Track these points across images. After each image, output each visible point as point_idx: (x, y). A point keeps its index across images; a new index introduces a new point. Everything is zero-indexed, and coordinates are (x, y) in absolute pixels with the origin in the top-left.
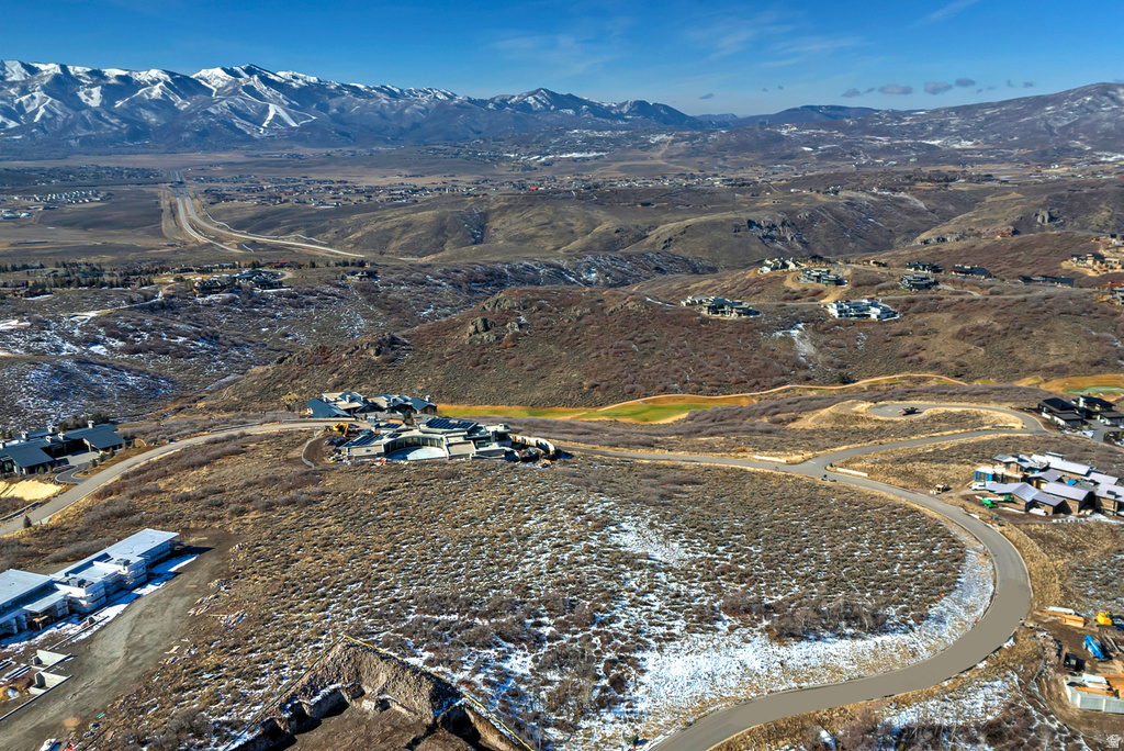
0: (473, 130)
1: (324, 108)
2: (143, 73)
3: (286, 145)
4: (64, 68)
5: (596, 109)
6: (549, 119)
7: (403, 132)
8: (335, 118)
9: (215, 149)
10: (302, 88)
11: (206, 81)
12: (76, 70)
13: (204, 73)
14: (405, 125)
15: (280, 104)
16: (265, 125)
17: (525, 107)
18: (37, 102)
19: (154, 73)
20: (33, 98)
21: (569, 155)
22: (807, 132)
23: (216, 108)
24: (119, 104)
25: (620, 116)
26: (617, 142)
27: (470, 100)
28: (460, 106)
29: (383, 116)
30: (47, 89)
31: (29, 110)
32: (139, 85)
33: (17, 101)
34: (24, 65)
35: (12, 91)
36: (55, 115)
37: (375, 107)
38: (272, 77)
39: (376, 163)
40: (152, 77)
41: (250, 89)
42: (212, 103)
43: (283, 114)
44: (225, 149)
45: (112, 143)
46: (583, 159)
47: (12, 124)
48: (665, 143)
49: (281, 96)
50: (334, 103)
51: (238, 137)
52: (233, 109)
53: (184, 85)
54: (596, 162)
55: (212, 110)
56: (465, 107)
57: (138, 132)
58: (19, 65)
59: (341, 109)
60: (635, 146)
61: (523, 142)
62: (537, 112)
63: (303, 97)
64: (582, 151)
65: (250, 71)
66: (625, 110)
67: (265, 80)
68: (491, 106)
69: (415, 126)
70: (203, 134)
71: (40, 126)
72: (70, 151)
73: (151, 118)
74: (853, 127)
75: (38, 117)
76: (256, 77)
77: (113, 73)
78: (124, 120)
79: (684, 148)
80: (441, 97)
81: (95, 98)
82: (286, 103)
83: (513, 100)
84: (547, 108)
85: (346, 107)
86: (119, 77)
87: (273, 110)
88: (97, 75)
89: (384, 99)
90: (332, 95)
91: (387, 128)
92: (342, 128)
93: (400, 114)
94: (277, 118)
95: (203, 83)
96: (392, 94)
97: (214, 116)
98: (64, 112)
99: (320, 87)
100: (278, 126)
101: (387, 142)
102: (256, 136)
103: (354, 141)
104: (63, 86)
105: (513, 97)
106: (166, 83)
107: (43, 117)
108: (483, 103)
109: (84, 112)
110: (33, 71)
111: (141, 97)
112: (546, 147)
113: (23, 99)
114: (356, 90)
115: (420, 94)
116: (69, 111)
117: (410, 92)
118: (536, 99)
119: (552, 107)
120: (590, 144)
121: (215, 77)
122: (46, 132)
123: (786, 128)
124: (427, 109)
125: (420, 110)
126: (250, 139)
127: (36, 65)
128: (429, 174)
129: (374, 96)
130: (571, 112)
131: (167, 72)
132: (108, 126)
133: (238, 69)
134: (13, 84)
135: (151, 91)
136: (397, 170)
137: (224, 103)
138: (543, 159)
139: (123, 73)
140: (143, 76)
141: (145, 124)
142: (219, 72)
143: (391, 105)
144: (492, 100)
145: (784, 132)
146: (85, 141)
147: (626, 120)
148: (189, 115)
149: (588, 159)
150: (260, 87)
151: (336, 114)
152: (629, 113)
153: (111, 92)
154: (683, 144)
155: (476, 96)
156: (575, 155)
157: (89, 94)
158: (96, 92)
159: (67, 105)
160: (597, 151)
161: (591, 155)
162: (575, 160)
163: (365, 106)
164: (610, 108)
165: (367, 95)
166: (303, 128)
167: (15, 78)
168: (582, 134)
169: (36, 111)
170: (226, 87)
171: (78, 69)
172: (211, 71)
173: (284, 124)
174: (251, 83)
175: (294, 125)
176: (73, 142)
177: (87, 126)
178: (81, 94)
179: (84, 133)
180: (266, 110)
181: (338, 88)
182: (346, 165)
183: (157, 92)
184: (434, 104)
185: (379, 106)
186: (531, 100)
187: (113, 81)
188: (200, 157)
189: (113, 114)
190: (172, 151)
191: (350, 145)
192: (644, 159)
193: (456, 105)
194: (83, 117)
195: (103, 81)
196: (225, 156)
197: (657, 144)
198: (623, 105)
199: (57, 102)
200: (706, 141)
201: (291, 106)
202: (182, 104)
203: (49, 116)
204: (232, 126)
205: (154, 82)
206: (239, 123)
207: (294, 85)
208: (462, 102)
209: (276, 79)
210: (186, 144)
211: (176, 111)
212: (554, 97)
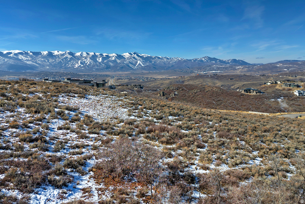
0: (187, 67)
1: (151, 62)
2: (111, 54)
3: (141, 70)
4: (95, 53)
5: (221, 62)
6: (208, 64)
7: (169, 67)
8: (153, 64)
9: (124, 71)
10: (146, 57)
11: (125, 56)
12: (97, 54)
13: (124, 54)
14: (170, 66)
15: (141, 61)
16: (136, 66)
17: (201, 61)
18: (88, 61)
19: (114, 54)
20: (87, 60)
21: (212, 72)
22: (286, 66)
23: (126, 62)
24: (105, 61)
25: (228, 63)
26: (226, 68)
27: (187, 60)
28: (185, 61)
29: (165, 63)
30: (90, 58)
31: (86, 63)
32: (110, 57)
33: (84, 61)
34: (86, 53)
35: (83, 59)
36: (91, 63)
37: (163, 61)
38: (139, 55)
39: (160, 74)
40: (113, 55)
41: (134, 58)
42: (125, 61)
43: (141, 63)
44: (126, 71)
45: (102, 70)
46: (216, 73)
47: (82, 66)
48: (241, 68)
49: (141, 59)
50: (153, 61)
51: (130, 68)
52: (130, 62)
53: (119, 57)
54: (220, 73)
55: (125, 62)
56: (186, 61)
57: (108, 67)
58: (85, 53)
59: (155, 62)
60: (231, 69)
61: (200, 69)
62: (204, 62)
63: (146, 59)
64: (216, 71)
65: (135, 53)
66: (230, 61)
67: (138, 55)
68: (192, 61)
69: (173, 66)
70: (122, 68)
71: (88, 66)
72: (93, 71)
73: (111, 64)
74: (301, 64)
75: (88, 64)
76: (136, 55)
77: (104, 54)
78: (105, 65)
79: (246, 70)
80: (180, 59)
81: (100, 60)
82: (142, 61)
83: (198, 59)
84: (208, 61)
85: (156, 62)
86: (106, 55)
87: (139, 62)
88: (101, 55)
89: (165, 60)
90: (153, 59)
91: (165, 66)
92: (154, 67)
93: (169, 63)
94: (139, 64)
95: (124, 56)
96: (168, 59)
97: (125, 64)
98: (93, 63)
99: (151, 57)
100: (139, 66)
101: (165, 69)
102: (134, 68)
103: (157, 69)
104: (94, 57)
105: (199, 59)
106: (116, 56)
107: (89, 64)
108: (191, 60)
109: (97, 63)
110: (88, 54)
111: (110, 60)
112: (206, 70)
113: (85, 60)
114: (159, 58)
115: (175, 59)
116: (94, 63)
117: (172, 58)
118: (205, 59)
119: (209, 61)
120: (218, 69)
121: (126, 55)
122: (89, 67)
123: (279, 64)
124: (176, 62)
125: (174, 62)
126: (132, 69)
127: (89, 53)
128: (173, 76)
129: (163, 59)
130: (214, 62)
131: (116, 54)
132: (102, 66)
133: (132, 53)
134: (84, 57)
135: (112, 58)
136: (165, 75)
137: (128, 61)
138: (205, 73)
139: (107, 54)
140: (111, 55)
141: (110, 66)
142: (128, 54)
143: (167, 61)
144: (193, 60)
145: (278, 66)
146: (96, 69)
147: (230, 64)
148: (120, 63)
149: (217, 73)
150: (136, 57)
151: (153, 63)
152: (230, 62)
153: (104, 59)
154: (246, 69)
155: (189, 59)
156: (214, 72)
157: (99, 59)
158: (101, 59)
159: (94, 62)
160: (220, 71)
161: (218, 72)
162: (213, 73)
163: (161, 61)
164: (225, 61)
165: (162, 59)
166: (145, 66)
167: (84, 56)
168: (216, 66)
169: (87, 63)
170: (129, 57)
171: (98, 54)
172: (126, 54)
173: (141, 66)
174: (134, 56)
175: (143, 66)
176: (94, 69)
177: (97, 66)
178: (98, 59)
179: (97, 67)
180: (137, 62)
181: (155, 57)
182: (153, 74)
183: (113, 58)
184: (178, 60)
185: (164, 61)
186: (203, 59)
187: (105, 56)
188: (121, 73)
189: (103, 63)
190: (115, 71)
191: (156, 70)
192: (234, 72)
193: (183, 61)
194: (97, 64)
195: (103, 56)
196: (126, 73)
197: (238, 69)
198: (229, 60)
199: (92, 61)
200: (253, 68)
201: (143, 61)
202: (118, 61)
203: (90, 64)
204: (129, 66)
205: (113, 56)
206: (130, 65)
207: (144, 57)
208: (185, 60)
209: (140, 55)
210: (118, 70)
211: (117, 63)
212: (210, 59)
